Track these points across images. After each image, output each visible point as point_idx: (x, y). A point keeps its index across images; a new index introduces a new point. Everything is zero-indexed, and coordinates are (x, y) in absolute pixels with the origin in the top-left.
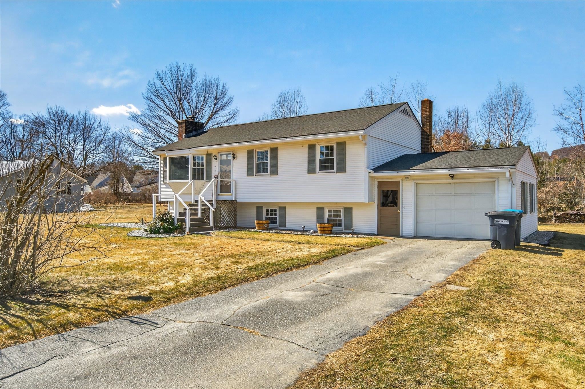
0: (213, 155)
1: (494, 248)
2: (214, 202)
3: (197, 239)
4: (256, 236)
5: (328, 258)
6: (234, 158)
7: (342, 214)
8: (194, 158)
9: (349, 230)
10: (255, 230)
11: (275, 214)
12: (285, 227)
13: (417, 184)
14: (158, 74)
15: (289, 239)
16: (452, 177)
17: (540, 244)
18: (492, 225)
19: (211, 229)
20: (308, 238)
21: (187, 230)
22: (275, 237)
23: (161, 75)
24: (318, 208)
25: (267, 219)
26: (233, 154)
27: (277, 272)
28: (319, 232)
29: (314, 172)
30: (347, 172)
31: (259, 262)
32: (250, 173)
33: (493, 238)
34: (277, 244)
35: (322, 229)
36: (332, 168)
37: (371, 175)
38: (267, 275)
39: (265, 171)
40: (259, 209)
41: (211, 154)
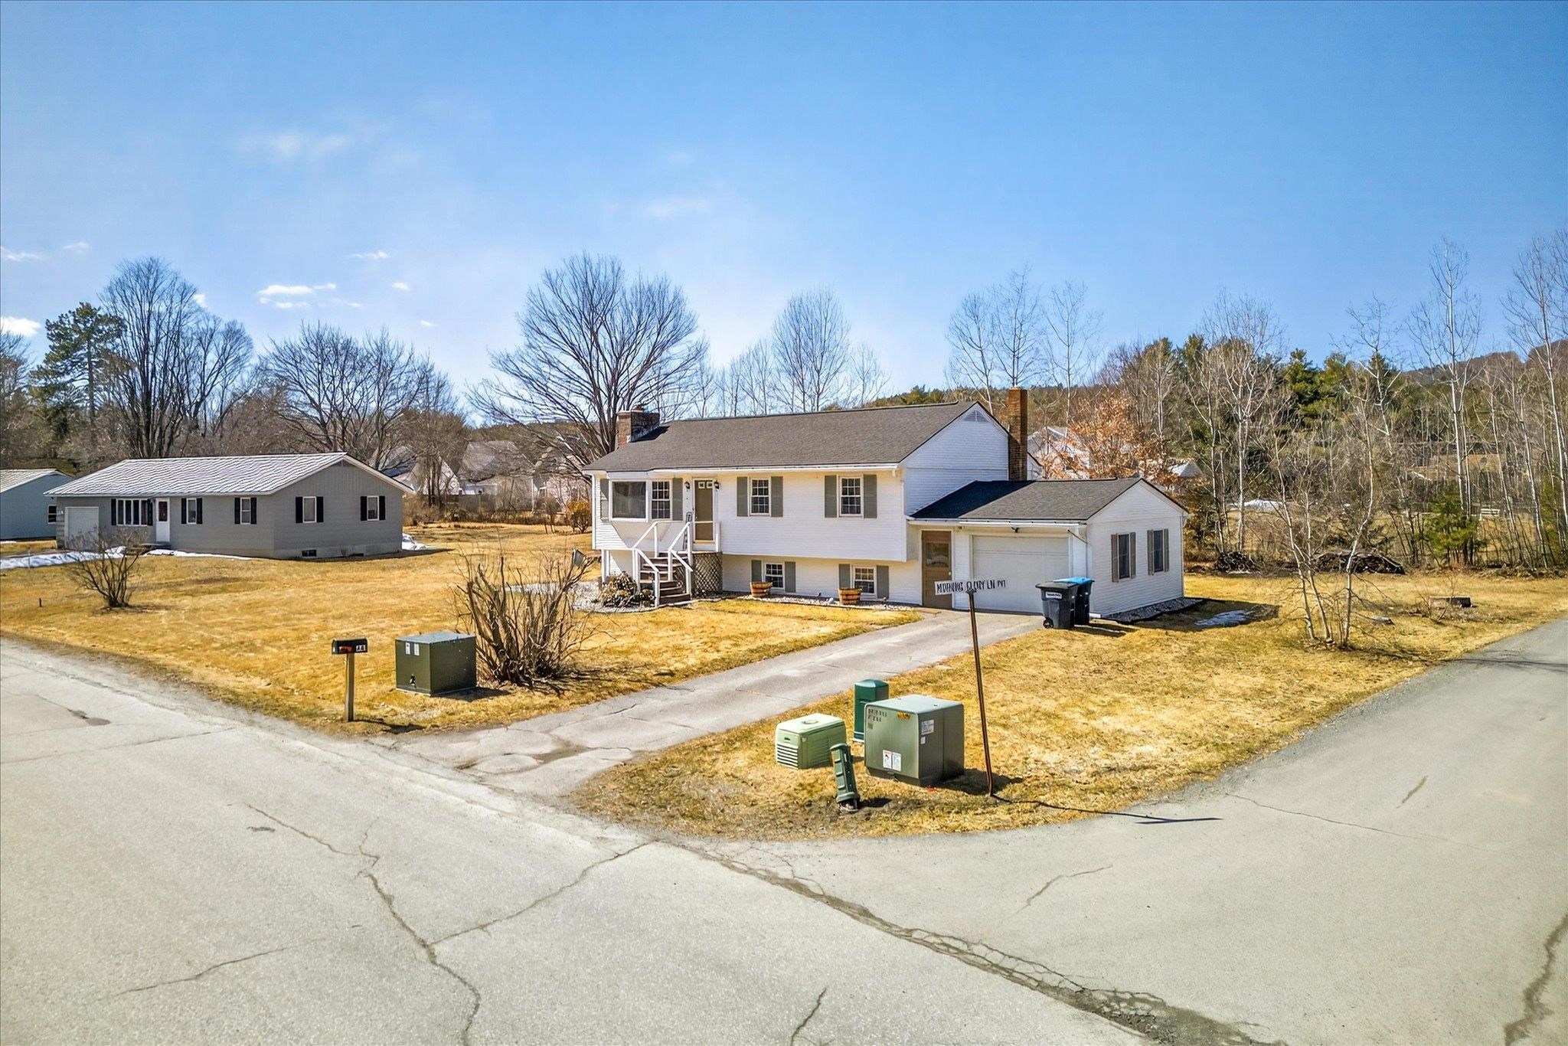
0: (684, 482)
1: (1047, 627)
2: (689, 557)
3: (672, 614)
4: (752, 608)
5: (837, 640)
6: (718, 487)
7: (874, 574)
8: (654, 484)
9: (884, 599)
10: (751, 597)
11: (781, 573)
12: (795, 591)
13: (973, 538)
14: (549, 276)
15: (797, 614)
16: (1016, 530)
17: (1118, 622)
18: (1044, 599)
19: (687, 598)
20: (823, 611)
21: (656, 602)
22: (778, 609)
23: (554, 276)
24: (841, 566)
25: (769, 579)
26: (716, 483)
27: (778, 653)
28: (840, 600)
29: (834, 515)
30: (878, 517)
31: (759, 643)
32: (741, 512)
33: (1045, 614)
34: (780, 620)
35: (845, 597)
36: (859, 512)
37: (911, 522)
38: (769, 656)
39: (764, 510)
40: (756, 564)
41: (681, 480)
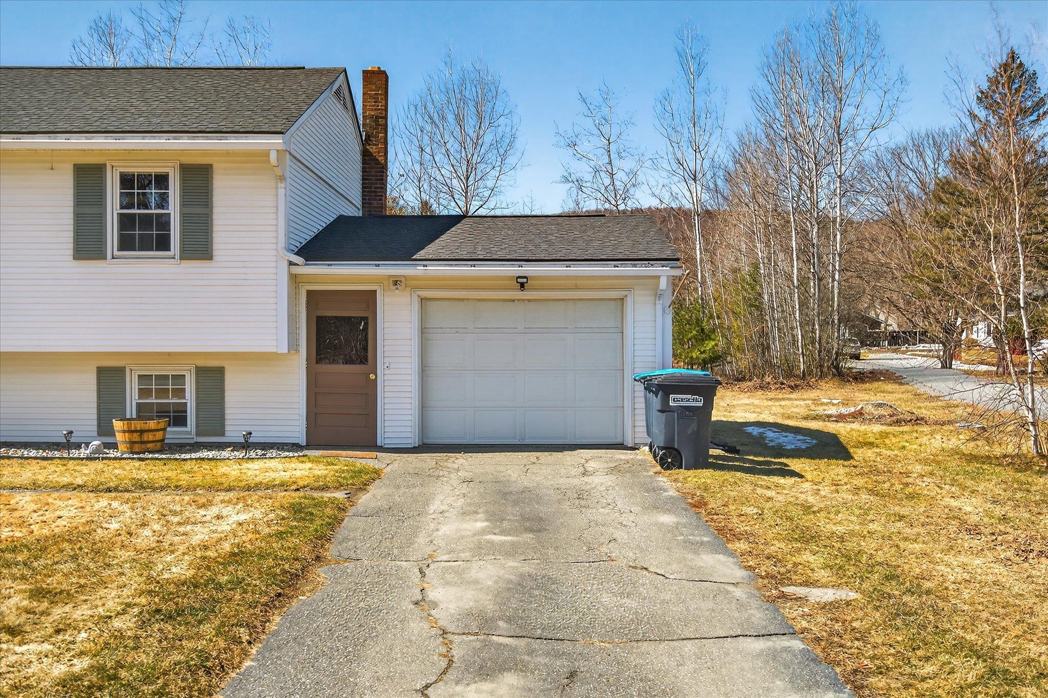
1: (668, 468)
7: (187, 387)
9: (216, 436)
13: (423, 300)
16: (522, 283)
18: (665, 409)
24: (101, 371)
28: (122, 447)
29: (99, 254)
30: (214, 258)
33: (666, 441)
36: (163, 244)
37: (296, 270)
